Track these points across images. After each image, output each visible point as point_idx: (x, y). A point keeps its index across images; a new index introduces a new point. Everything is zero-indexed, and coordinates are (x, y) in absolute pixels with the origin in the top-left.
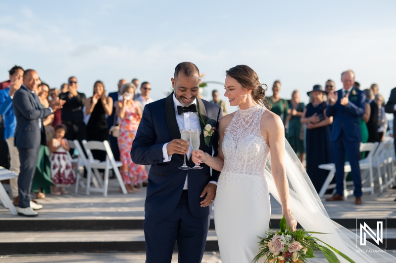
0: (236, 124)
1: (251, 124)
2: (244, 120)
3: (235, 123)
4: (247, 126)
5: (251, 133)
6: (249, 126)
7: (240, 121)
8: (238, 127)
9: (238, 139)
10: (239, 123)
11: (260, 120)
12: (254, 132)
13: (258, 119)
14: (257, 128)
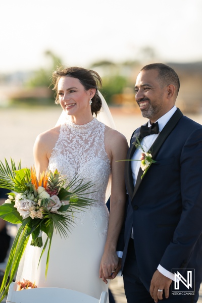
0: (69, 143)
1: (92, 145)
2: (81, 137)
3: (66, 141)
4: (87, 146)
5: (95, 156)
6: (90, 147)
7: (75, 140)
8: (74, 148)
9: (78, 163)
10: (74, 142)
11: (103, 138)
12: (99, 154)
13: (100, 137)
14: (102, 150)
